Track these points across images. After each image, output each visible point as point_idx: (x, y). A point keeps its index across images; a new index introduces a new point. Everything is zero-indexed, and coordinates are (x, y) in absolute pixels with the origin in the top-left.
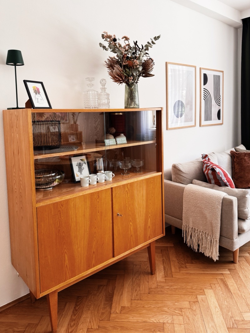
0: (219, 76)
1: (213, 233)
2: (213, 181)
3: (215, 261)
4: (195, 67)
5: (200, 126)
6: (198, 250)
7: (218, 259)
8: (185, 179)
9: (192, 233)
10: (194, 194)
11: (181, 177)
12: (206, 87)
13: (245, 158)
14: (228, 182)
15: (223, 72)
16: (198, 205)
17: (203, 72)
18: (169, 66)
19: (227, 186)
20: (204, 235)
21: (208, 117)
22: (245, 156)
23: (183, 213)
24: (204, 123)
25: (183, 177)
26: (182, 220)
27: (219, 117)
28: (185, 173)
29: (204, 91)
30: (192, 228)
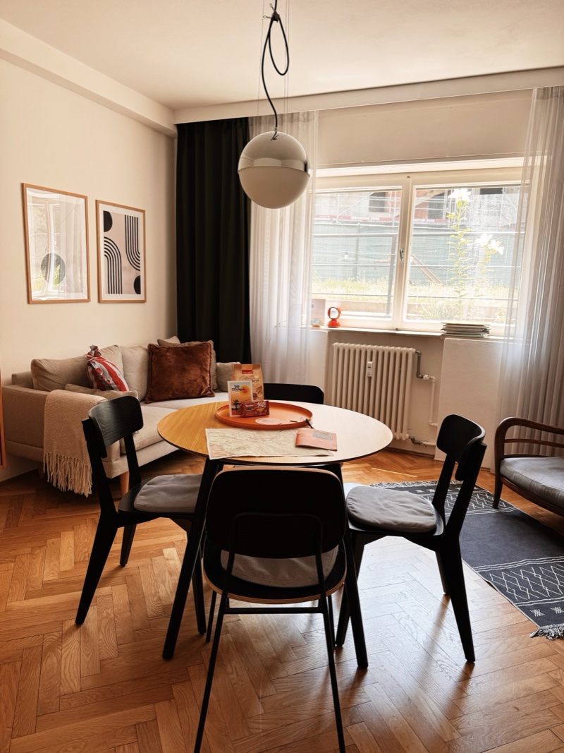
0: (136, 219)
1: (83, 456)
2: (95, 385)
3: (87, 496)
4: (86, 198)
5: (99, 301)
6: (67, 487)
7: (90, 493)
8: (53, 383)
9: (57, 464)
10: (59, 402)
11: (46, 380)
12: (109, 234)
13: (168, 354)
14: (116, 383)
15: (143, 211)
16: (65, 419)
17: (102, 208)
18: (29, 192)
19: (112, 389)
20: (72, 464)
21: (115, 287)
22: (167, 351)
23: (45, 434)
24: (105, 296)
25: (50, 380)
26: (43, 448)
27: (137, 290)
28: (53, 375)
29: (105, 241)
30: (57, 456)
